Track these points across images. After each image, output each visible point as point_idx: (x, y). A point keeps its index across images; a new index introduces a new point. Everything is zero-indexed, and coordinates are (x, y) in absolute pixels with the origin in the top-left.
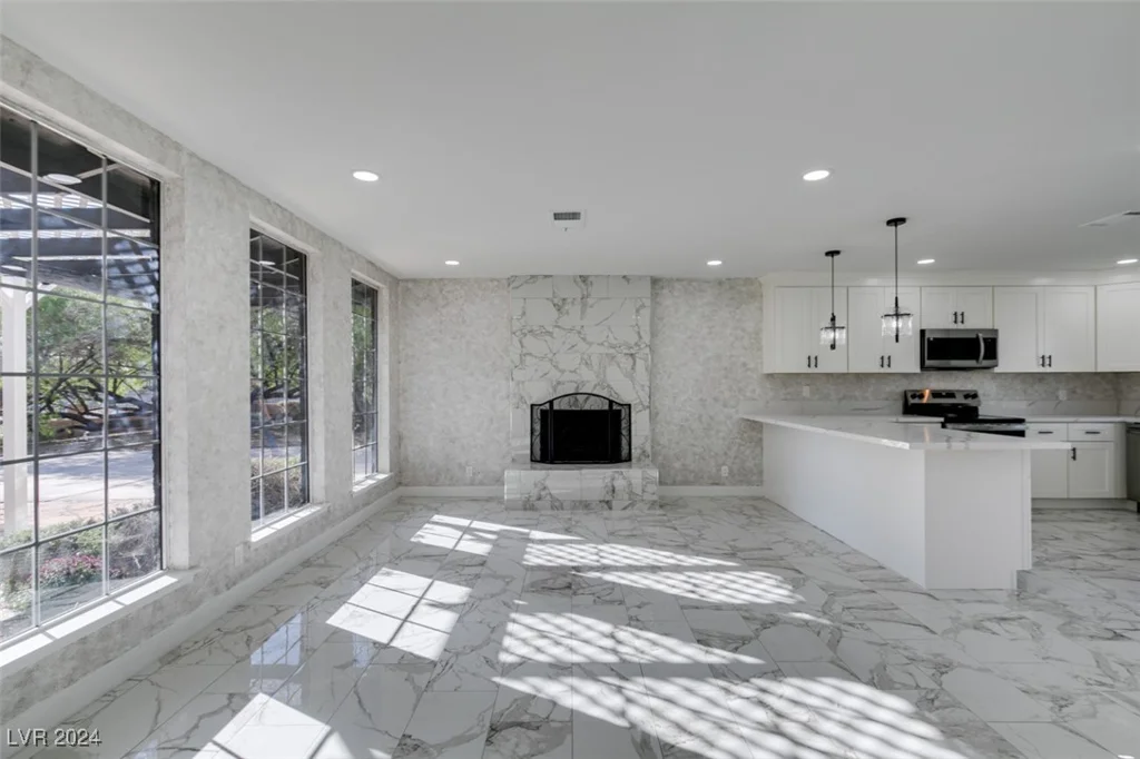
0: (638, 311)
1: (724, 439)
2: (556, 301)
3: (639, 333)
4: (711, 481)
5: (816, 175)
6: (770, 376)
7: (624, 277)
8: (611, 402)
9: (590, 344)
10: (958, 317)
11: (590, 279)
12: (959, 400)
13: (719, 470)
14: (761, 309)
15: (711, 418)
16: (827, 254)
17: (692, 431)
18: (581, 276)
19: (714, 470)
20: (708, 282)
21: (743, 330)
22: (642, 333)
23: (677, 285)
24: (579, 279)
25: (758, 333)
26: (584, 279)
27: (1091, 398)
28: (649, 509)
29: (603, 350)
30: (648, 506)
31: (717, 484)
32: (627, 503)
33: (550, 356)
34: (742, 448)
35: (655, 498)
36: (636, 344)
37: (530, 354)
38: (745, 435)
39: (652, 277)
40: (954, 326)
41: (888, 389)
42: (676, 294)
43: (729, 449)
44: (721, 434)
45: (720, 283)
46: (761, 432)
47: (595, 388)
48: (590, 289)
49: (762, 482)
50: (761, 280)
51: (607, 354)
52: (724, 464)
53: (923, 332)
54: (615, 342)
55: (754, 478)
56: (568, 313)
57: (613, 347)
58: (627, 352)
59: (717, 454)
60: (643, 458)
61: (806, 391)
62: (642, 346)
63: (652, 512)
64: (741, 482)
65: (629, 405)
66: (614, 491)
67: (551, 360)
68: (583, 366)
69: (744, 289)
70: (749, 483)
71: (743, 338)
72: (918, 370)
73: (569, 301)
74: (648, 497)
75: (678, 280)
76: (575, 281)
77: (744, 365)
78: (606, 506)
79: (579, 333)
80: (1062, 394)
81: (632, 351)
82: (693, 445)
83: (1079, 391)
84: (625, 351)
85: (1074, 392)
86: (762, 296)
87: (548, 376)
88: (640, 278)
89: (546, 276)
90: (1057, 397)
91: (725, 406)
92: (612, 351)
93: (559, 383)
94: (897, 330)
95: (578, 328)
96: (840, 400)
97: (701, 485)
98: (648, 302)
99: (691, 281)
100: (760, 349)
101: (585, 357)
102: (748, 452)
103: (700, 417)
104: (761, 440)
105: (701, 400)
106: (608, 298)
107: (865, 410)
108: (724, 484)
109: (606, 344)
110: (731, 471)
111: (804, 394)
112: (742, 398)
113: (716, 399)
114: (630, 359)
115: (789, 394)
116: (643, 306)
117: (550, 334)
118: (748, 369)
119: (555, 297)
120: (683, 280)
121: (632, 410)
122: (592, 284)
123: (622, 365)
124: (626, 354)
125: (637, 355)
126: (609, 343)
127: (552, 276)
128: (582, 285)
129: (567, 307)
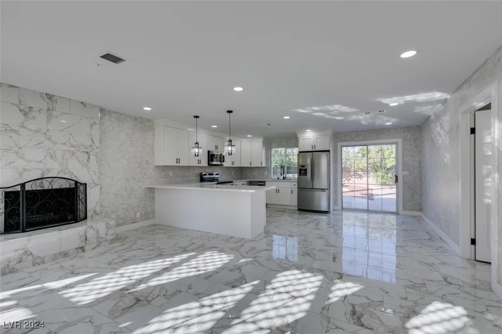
0: (91, 126)
1: (138, 198)
2: (22, 107)
3: (92, 139)
4: (131, 222)
5: (238, 89)
6: (158, 167)
7: (82, 103)
8: (76, 182)
9: (55, 143)
10: (217, 147)
11: (55, 98)
13: (135, 215)
14: (154, 135)
15: (132, 188)
16: (195, 117)
17: (122, 196)
18: (46, 94)
19: (133, 216)
20: (130, 117)
21: (147, 144)
22: (94, 139)
23: (113, 115)
24: (44, 96)
25: (153, 146)
26: (50, 97)
28: (109, 244)
29: (65, 148)
30: (109, 243)
31: (135, 222)
32: (96, 245)
33: (16, 149)
34: (146, 202)
35: (113, 237)
36: (90, 146)
38: (147, 196)
39: (100, 107)
40: (215, 150)
41: (196, 173)
42: (113, 119)
43: (140, 203)
44: (137, 196)
45: (136, 119)
46: (154, 193)
47: (59, 173)
48: (55, 104)
49: (154, 217)
50: (154, 121)
51: (68, 151)
52: (138, 212)
53: (209, 152)
54: (75, 144)
55: (151, 216)
56: (34, 118)
57: (72, 146)
58: (84, 150)
59: (134, 207)
60: (95, 215)
61: (171, 173)
62: (95, 147)
63: (112, 245)
64: (145, 219)
65: (86, 184)
66: (86, 239)
67: (17, 152)
68: (48, 158)
69: (147, 124)
70: (149, 219)
71: (146, 148)
72: (207, 165)
73: (35, 109)
74: (109, 237)
75: (114, 112)
76: (41, 97)
77: (147, 161)
78: (80, 250)
79: (45, 134)
81: (88, 151)
82: (122, 204)
84: (82, 150)
86: (154, 129)
87: (13, 165)
88: (93, 106)
89: (12, 86)
90: (232, 174)
91: (138, 182)
92: (73, 149)
93: (25, 170)
94: (231, 150)
95: (45, 131)
96: (182, 177)
97: (126, 224)
98: (98, 122)
99: (121, 114)
100: (153, 154)
101: (51, 152)
102: (149, 203)
103: (126, 188)
104: (154, 197)
105: (127, 179)
106: (70, 114)
108: (138, 222)
109: (68, 144)
110: (141, 214)
111: (170, 175)
112: (146, 177)
113: (134, 179)
114: (86, 156)
115: (165, 175)
116: (95, 123)
117: (16, 132)
118: (148, 164)
119: (20, 104)
120: (117, 113)
121: (87, 187)
122: (56, 102)
123: (80, 159)
124: (83, 152)
125: (91, 153)
126: (71, 144)
127: (18, 87)
128: (48, 101)
129: (33, 114)
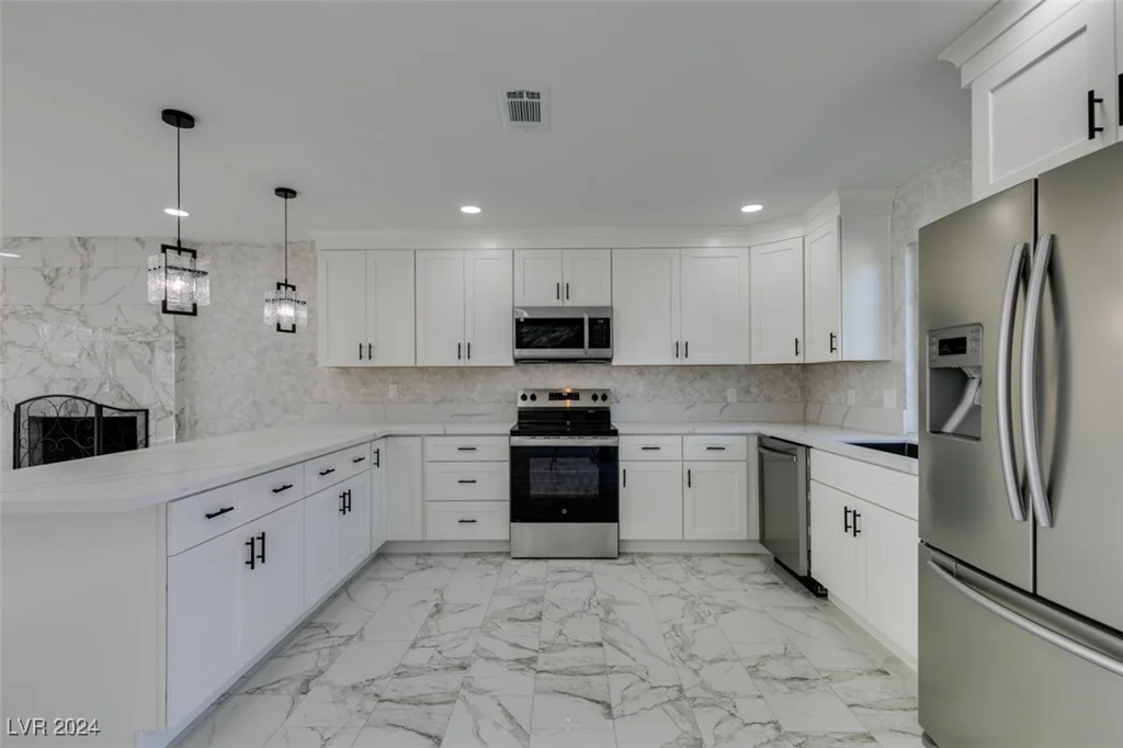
2: (46, 271)
3: (159, 314)
7: (137, 239)
8: (99, 408)
9: (94, 329)
10: (563, 290)
11: (92, 242)
12: (585, 402)
18: (79, 238)
24: (76, 243)
26: (83, 242)
27: (769, 399)
29: (111, 338)
33: (39, 345)
36: (155, 329)
37: (14, 343)
40: (559, 303)
47: (100, 387)
48: (92, 255)
51: (116, 342)
54: (127, 327)
56: (63, 288)
57: (122, 333)
58: (142, 339)
61: (392, 391)
62: (163, 332)
65: (147, 411)
67: (42, 351)
68: (85, 359)
72: (511, 363)
73: (64, 271)
75: (223, 244)
76: (72, 245)
79: (79, 314)
80: (731, 395)
81: (150, 339)
83: (754, 390)
84: (139, 339)
85: (748, 392)
87: (35, 373)
89: (33, 239)
90: (725, 398)
92: (121, 338)
95: (77, 308)
96: (436, 403)
101: (88, 347)
105: (254, 403)
106: (116, 267)
107: (470, 415)
109: (114, 329)
111: (390, 396)
113: (273, 403)
114: (147, 349)
117: (39, 316)
119: (44, 267)
120: (229, 244)
121: (150, 417)
122: (94, 248)
123: (136, 358)
124: (141, 343)
125: (156, 344)
126: (120, 328)
127: (40, 238)
128: (82, 250)
129: (61, 280)
